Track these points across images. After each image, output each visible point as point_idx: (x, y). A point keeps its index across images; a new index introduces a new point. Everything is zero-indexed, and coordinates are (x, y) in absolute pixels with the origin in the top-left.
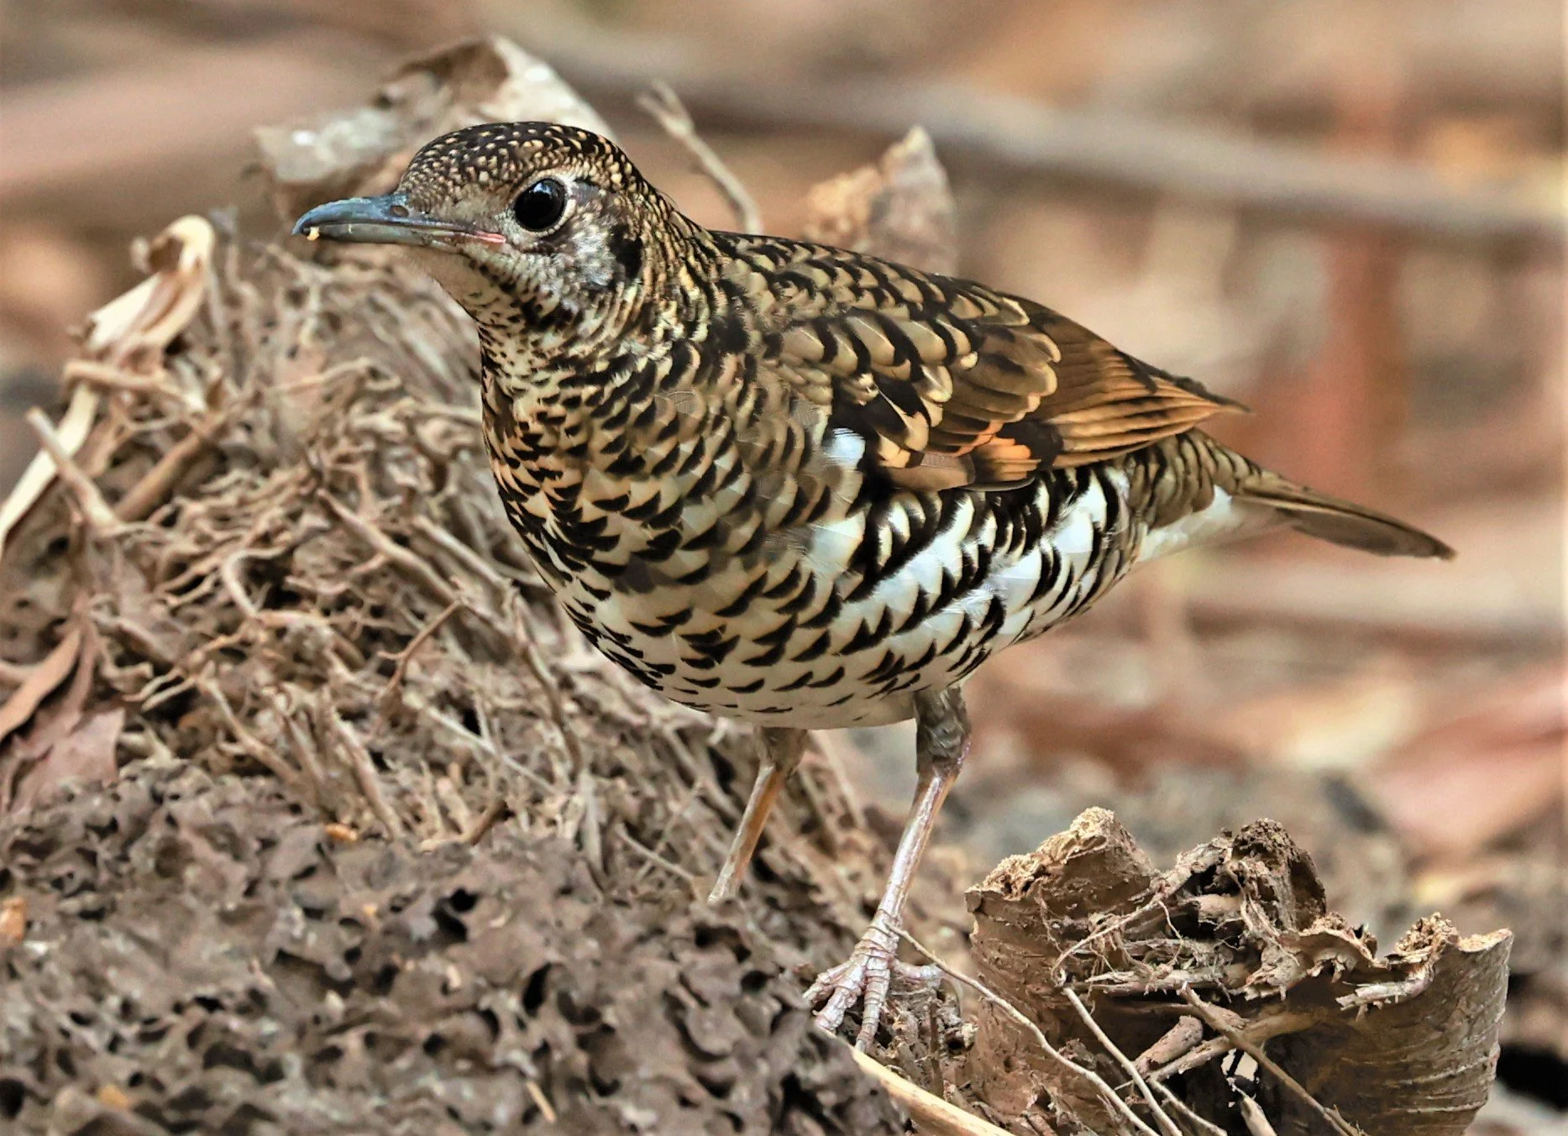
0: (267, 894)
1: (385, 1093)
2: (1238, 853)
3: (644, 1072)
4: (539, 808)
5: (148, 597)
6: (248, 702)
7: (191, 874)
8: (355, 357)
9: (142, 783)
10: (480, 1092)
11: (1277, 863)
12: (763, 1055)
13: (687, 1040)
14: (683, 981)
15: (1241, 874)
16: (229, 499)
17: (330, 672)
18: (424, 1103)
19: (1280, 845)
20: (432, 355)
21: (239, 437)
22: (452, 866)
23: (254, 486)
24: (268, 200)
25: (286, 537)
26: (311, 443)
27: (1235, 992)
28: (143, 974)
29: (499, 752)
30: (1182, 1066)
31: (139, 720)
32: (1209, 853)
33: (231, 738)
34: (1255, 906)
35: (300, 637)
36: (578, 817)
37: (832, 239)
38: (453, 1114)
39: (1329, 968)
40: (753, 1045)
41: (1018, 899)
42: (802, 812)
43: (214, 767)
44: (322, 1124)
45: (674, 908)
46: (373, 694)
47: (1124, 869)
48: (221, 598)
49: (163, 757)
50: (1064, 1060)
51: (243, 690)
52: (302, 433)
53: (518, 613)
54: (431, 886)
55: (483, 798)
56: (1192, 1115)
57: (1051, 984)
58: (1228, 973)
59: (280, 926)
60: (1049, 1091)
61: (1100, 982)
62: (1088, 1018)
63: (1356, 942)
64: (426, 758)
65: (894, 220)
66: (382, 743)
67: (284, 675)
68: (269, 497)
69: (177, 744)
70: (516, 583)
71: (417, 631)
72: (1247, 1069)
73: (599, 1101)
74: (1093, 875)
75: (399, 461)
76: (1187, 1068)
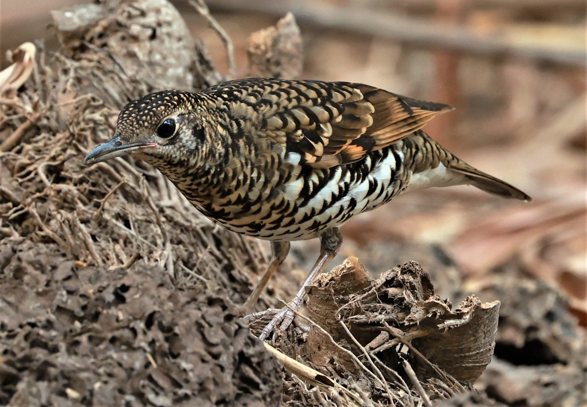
0: (53, 285)
1: (95, 357)
2: (403, 273)
3: (189, 350)
4: (152, 255)
5: (11, 179)
6: (47, 216)
7: (26, 278)
8: (86, 93)
9: (9, 246)
10: (129, 356)
11: (416, 276)
12: (232, 344)
13: (204, 339)
14: (203, 317)
15: (403, 280)
16: (41, 144)
17: (77, 206)
18: (109, 361)
19: (418, 270)
20: (114, 92)
21: (45, 122)
22: (121, 276)
23: (50, 139)
24: (56, 36)
25: (61, 157)
26: (71, 124)
27: (401, 323)
28: (8, 314)
29: (137, 235)
30: (381, 349)
31: (7, 223)
32: (392, 273)
33: (41, 230)
34: (408, 292)
35: (66, 193)
36: (166, 258)
37: (259, 52)
38: (120, 365)
39: (435, 314)
40: (228, 340)
41: (324, 289)
42: (246, 257)
43: (35, 240)
44: (72, 368)
45: (200, 292)
46: (92, 214)
47: (362, 278)
48: (38, 179)
49: (16, 236)
50: (339, 346)
51: (45, 212)
52: (68, 120)
53: (145, 185)
54: (112, 283)
55: (131, 252)
56: (385, 366)
57: (335, 319)
58: (399, 316)
59: (58, 297)
60: (334, 358)
61: (353, 319)
62: (348, 331)
63: (444, 305)
64: (111, 237)
65: (281, 46)
66: (95, 232)
67: (60, 207)
68: (55, 143)
69: (21, 231)
70: (144, 175)
71: (108, 192)
72: (405, 350)
73: (172, 360)
74: (351, 280)
75: (102, 131)
76: (384, 349)
